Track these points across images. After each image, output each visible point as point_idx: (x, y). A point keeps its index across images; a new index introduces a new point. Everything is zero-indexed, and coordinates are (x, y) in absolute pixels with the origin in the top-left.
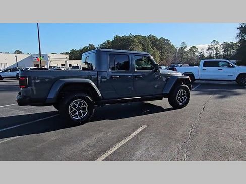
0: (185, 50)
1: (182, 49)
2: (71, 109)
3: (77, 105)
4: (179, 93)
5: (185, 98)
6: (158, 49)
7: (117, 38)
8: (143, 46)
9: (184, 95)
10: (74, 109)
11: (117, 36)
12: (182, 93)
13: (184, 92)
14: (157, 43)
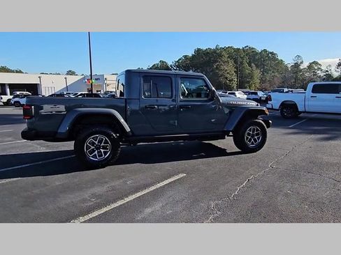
0: (301, 67)
1: (296, 65)
2: (88, 148)
3: (96, 142)
4: (250, 130)
5: (258, 138)
6: (257, 66)
7: (198, 51)
8: (236, 62)
9: (257, 134)
10: (93, 147)
11: (199, 50)
12: (253, 132)
13: (257, 130)
14: (257, 57)
